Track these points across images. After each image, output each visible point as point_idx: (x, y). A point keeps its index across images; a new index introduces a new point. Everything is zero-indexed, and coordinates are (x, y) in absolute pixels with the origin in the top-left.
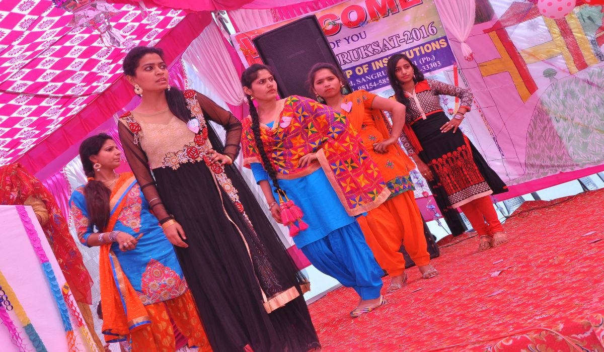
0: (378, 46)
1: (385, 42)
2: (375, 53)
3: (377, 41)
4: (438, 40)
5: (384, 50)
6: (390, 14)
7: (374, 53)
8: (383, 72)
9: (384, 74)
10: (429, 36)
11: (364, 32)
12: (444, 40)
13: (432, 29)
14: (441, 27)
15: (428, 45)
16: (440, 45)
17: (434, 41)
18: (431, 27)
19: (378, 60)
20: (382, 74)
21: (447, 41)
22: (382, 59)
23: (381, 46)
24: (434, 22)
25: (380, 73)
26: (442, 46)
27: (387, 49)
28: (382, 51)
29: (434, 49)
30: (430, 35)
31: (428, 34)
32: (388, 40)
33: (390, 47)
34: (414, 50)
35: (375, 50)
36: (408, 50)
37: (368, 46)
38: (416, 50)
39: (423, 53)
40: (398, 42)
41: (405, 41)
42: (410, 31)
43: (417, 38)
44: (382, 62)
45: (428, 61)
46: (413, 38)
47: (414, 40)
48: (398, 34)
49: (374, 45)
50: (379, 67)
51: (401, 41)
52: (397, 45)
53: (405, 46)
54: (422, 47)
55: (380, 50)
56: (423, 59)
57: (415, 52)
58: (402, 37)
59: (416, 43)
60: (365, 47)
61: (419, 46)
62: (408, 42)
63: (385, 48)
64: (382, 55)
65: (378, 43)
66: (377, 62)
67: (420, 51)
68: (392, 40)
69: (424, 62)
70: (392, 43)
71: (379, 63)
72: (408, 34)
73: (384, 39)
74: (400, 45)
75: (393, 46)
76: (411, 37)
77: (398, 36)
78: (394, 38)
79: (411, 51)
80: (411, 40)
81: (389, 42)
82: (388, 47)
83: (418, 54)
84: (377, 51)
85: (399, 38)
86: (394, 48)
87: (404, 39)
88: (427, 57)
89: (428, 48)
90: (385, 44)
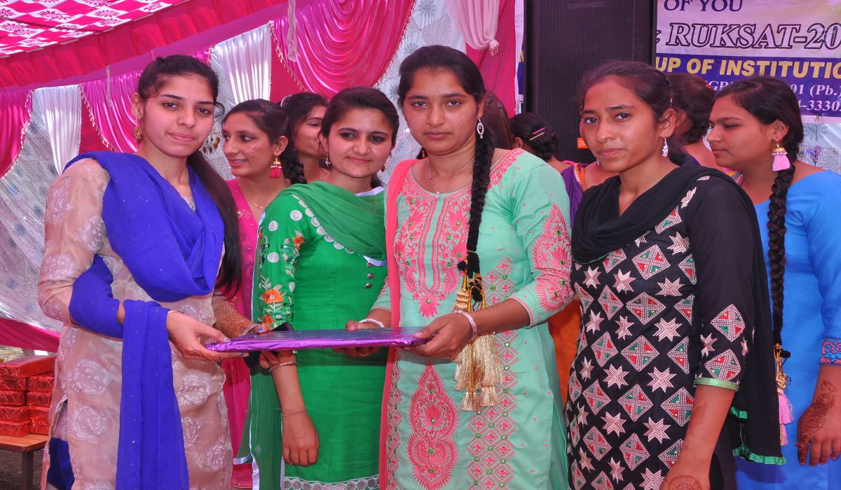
0: (751, 34)
1: (768, 32)
2: (739, 44)
3: (755, 25)
5: (757, 46)
7: (736, 45)
19: (736, 59)
22: (744, 59)
23: (757, 35)
27: (763, 44)
28: (752, 46)
32: (775, 29)
33: (771, 45)
34: (813, 64)
35: (741, 40)
36: (802, 60)
37: (734, 27)
38: (817, 66)
39: (827, 76)
40: (792, 40)
41: (806, 42)
42: (826, 26)
43: (832, 45)
44: (742, 65)
45: (827, 93)
46: (824, 41)
47: (824, 47)
48: (800, 25)
49: (744, 29)
50: (732, 72)
51: (797, 40)
52: (785, 44)
53: (799, 51)
54: (829, 65)
55: (750, 43)
56: (819, 86)
57: (811, 69)
58: (803, 32)
59: (825, 53)
60: (728, 28)
61: (826, 60)
62: (812, 45)
63: (761, 42)
64: (750, 52)
65: (755, 29)
66: (732, 63)
67: (822, 70)
68: (783, 30)
69: (818, 93)
70: (778, 38)
71: (736, 65)
72: (820, 30)
73: (770, 25)
74: (791, 47)
75: (778, 43)
76: (822, 38)
77: (798, 27)
78: (789, 29)
79: (806, 65)
80: (818, 45)
81: (775, 34)
82: (767, 42)
83: (816, 74)
84: (745, 42)
85: (797, 32)
86: (777, 47)
87: (806, 38)
88: (828, 86)
89: (840, 70)
90: (765, 35)
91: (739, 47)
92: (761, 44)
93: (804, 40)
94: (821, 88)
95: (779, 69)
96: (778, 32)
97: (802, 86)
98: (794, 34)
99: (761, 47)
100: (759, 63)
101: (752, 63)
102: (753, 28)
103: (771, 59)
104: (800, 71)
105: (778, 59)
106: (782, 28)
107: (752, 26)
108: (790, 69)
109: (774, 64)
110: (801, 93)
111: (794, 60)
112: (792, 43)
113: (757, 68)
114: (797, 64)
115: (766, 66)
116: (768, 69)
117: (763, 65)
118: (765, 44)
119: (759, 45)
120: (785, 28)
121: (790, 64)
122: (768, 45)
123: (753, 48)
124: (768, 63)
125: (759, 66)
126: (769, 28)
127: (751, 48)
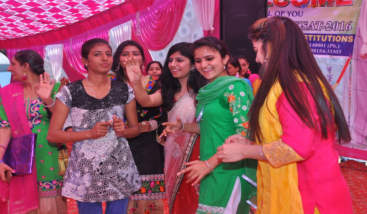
0: (306, 25)
1: (312, 24)
3: (308, 22)
4: (348, 35)
5: (308, 29)
6: (326, 6)
10: (343, 30)
11: (303, 12)
12: (352, 37)
13: (348, 26)
14: (356, 27)
15: (340, 37)
17: (345, 35)
18: (349, 25)
21: (354, 39)
23: (308, 26)
24: (351, 22)
26: (349, 41)
28: (307, 29)
29: (342, 41)
30: (345, 30)
31: (344, 29)
32: (315, 23)
33: (313, 29)
34: (328, 36)
35: (303, 27)
36: (324, 35)
37: (300, 22)
38: (330, 37)
39: (334, 41)
40: (321, 27)
41: (326, 28)
42: (333, 22)
43: (335, 29)
45: (333, 47)
46: (332, 28)
47: (332, 30)
48: (323, 22)
49: (304, 23)
51: (322, 27)
52: (318, 29)
53: (323, 31)
54: (334, 36)
55: (306, 28)
56: (331, 44)
57: (328, 38)
58: (325, 25)
59: (332, 32)
60: (298, 23)
61: (333, 35)
62: (328, 29)
64: (306, 32)
67: (332, 38)
68: (318, 24)
69: (330, 47)
70: (316, 26)
72: (331, 24)
73: (313, 22)
74: (320, 30)
75: (316, 28)
76: (332, 27)
77: (323, 23)
78: (320, 23)
79: (326, 36)
80: (330, 29)
81: (315, 25)
83: (330, 40)
84: (304, 28)
85: (323, 24)
86: (316, 30)
87: (326, 26)
88: (334, 45)
89: (338, 39)
90: (311, 25)
93: (325, 27)
94: (332, 45)
95: (317, 38)
96: (316, 24)
97: (325, 44)
98: (322, 25)
100: (309, 36)
101: (307, 36)
102: (307, 23)
103: (314, 34)
104: (324, 39)
105: (316, 34)
106: (317, 23)
108: (321, 38)
109: (315, 36)
110: (324, 47)
111: (322, 35)
112: (321, 28)
114: (323, 36)
115: (312, 37)
116: (312, 38)
117: (310, 36)
118: (311, 29)
120: (318, 23)
121: (320, 36)
124: (312, 36)
125: (309, 37)
126: (312, 23)
127: (306, 30)
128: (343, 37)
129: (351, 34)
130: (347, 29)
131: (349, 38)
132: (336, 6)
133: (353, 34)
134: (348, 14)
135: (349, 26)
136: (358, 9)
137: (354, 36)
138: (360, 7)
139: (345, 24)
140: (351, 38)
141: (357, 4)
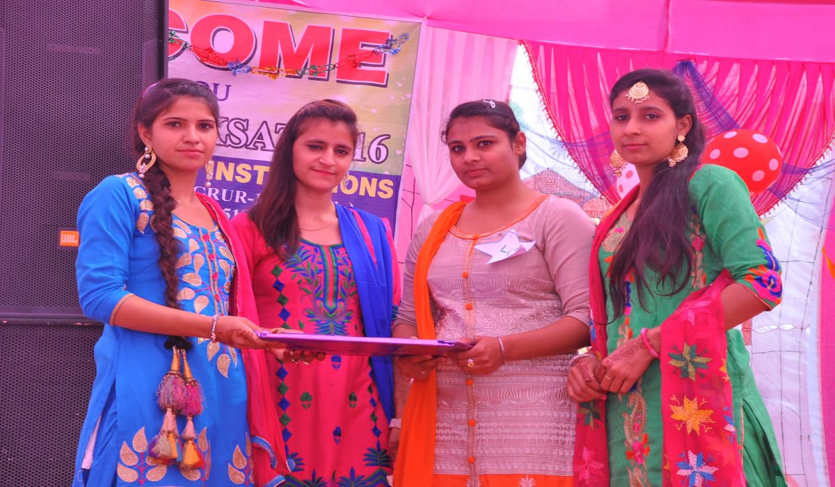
0: (244, 131)
1: (264, 130)
2: (229, 142)
3: (247, 120)
4: (380, 177)
5: (251, 146)
6: (305, 77)
7: (225, 142)
8: (224, 191)
9: (224, 198)
10: (364, 160)
11: (228, 87)
12: (390, 183)
13: (378, 149)
14: (399, 152)
15: (354, 179)
16: (378, 189)
17: (370, 176)
18: (379, 144)
19: (227, 161)
20: (220, 196)
21: (396, 189)
22: (237, 161)
23: (251, 134)
24: (389, 136)
25: (217, 191)
26: (381, 195)
27: (260, 145)
28: (246, 146)
29: (362, 193)
30: (368, 160)
31: (365, 155)
32: (272, 128)
35: (232, 137)
44: (235, 169)
49: (235, 124)
50: (223, 176)
55: (243, 142)
63: (256, 142)
64: (242, 153)
65: (247, 125)
66: (221, 165)
71: (227, 169)
73: (265, 122)
81: (273, 134)
82: (264, 143)
84: (236, 141)
89: (349, 186)
90: (261, 135)
91: (229, 145)
92: (257, 144)
96: (276, 132)
99: (257, 147)
100: (256, 168)
101: (248, 167)
102: (245, 124)
107: (244, 121)
113: (254, 174)
118: (262, 145)
119: (254, 145)
122: (265, 146)
123: (246, 148)
125: (257, 172)
126: (265, 124)
127: (244, 149)
128: (364, 180)
129: (387, 173)
130: (374, 158)
131: (382, 185)
132: (338, 81)
133: (394, 174)
134: (374, 111)
135: (380, 146)
136: (403, 98)
137: (396, 180)
138: (409, 95)
139: (368, 140)
140: (386, 185)
141: (400, 85)
